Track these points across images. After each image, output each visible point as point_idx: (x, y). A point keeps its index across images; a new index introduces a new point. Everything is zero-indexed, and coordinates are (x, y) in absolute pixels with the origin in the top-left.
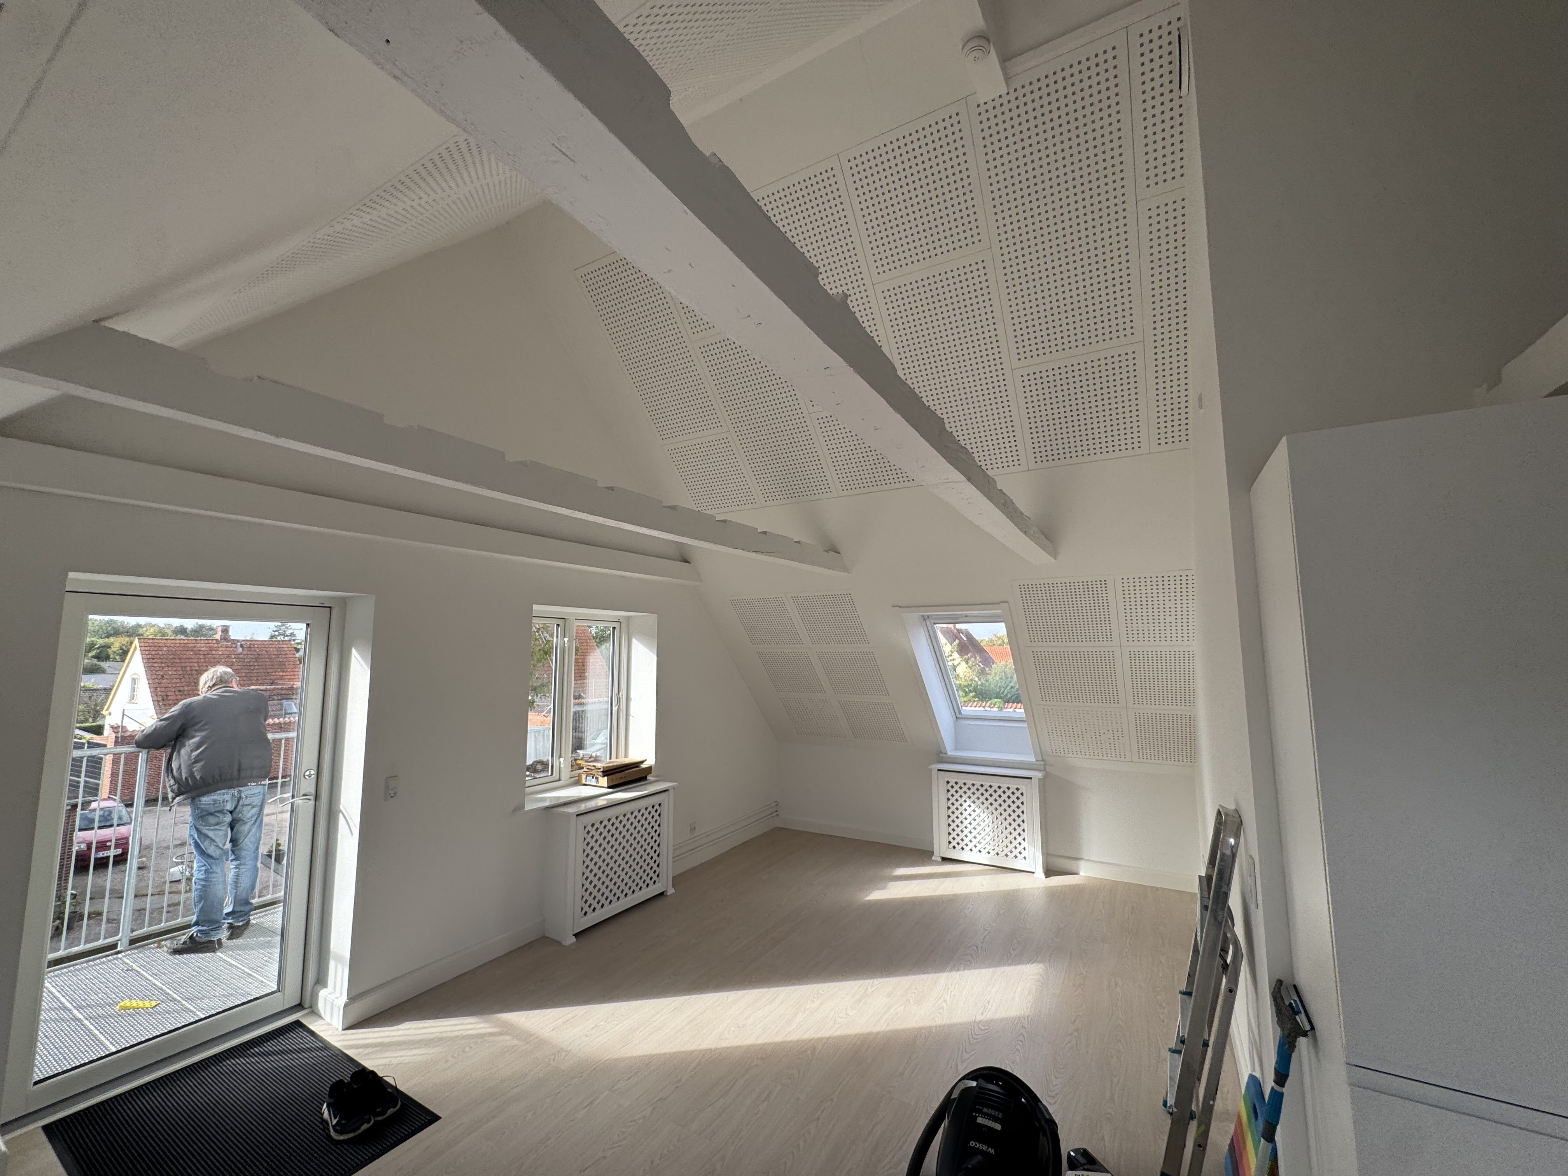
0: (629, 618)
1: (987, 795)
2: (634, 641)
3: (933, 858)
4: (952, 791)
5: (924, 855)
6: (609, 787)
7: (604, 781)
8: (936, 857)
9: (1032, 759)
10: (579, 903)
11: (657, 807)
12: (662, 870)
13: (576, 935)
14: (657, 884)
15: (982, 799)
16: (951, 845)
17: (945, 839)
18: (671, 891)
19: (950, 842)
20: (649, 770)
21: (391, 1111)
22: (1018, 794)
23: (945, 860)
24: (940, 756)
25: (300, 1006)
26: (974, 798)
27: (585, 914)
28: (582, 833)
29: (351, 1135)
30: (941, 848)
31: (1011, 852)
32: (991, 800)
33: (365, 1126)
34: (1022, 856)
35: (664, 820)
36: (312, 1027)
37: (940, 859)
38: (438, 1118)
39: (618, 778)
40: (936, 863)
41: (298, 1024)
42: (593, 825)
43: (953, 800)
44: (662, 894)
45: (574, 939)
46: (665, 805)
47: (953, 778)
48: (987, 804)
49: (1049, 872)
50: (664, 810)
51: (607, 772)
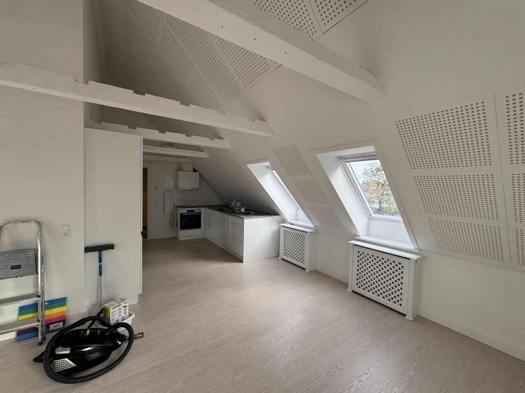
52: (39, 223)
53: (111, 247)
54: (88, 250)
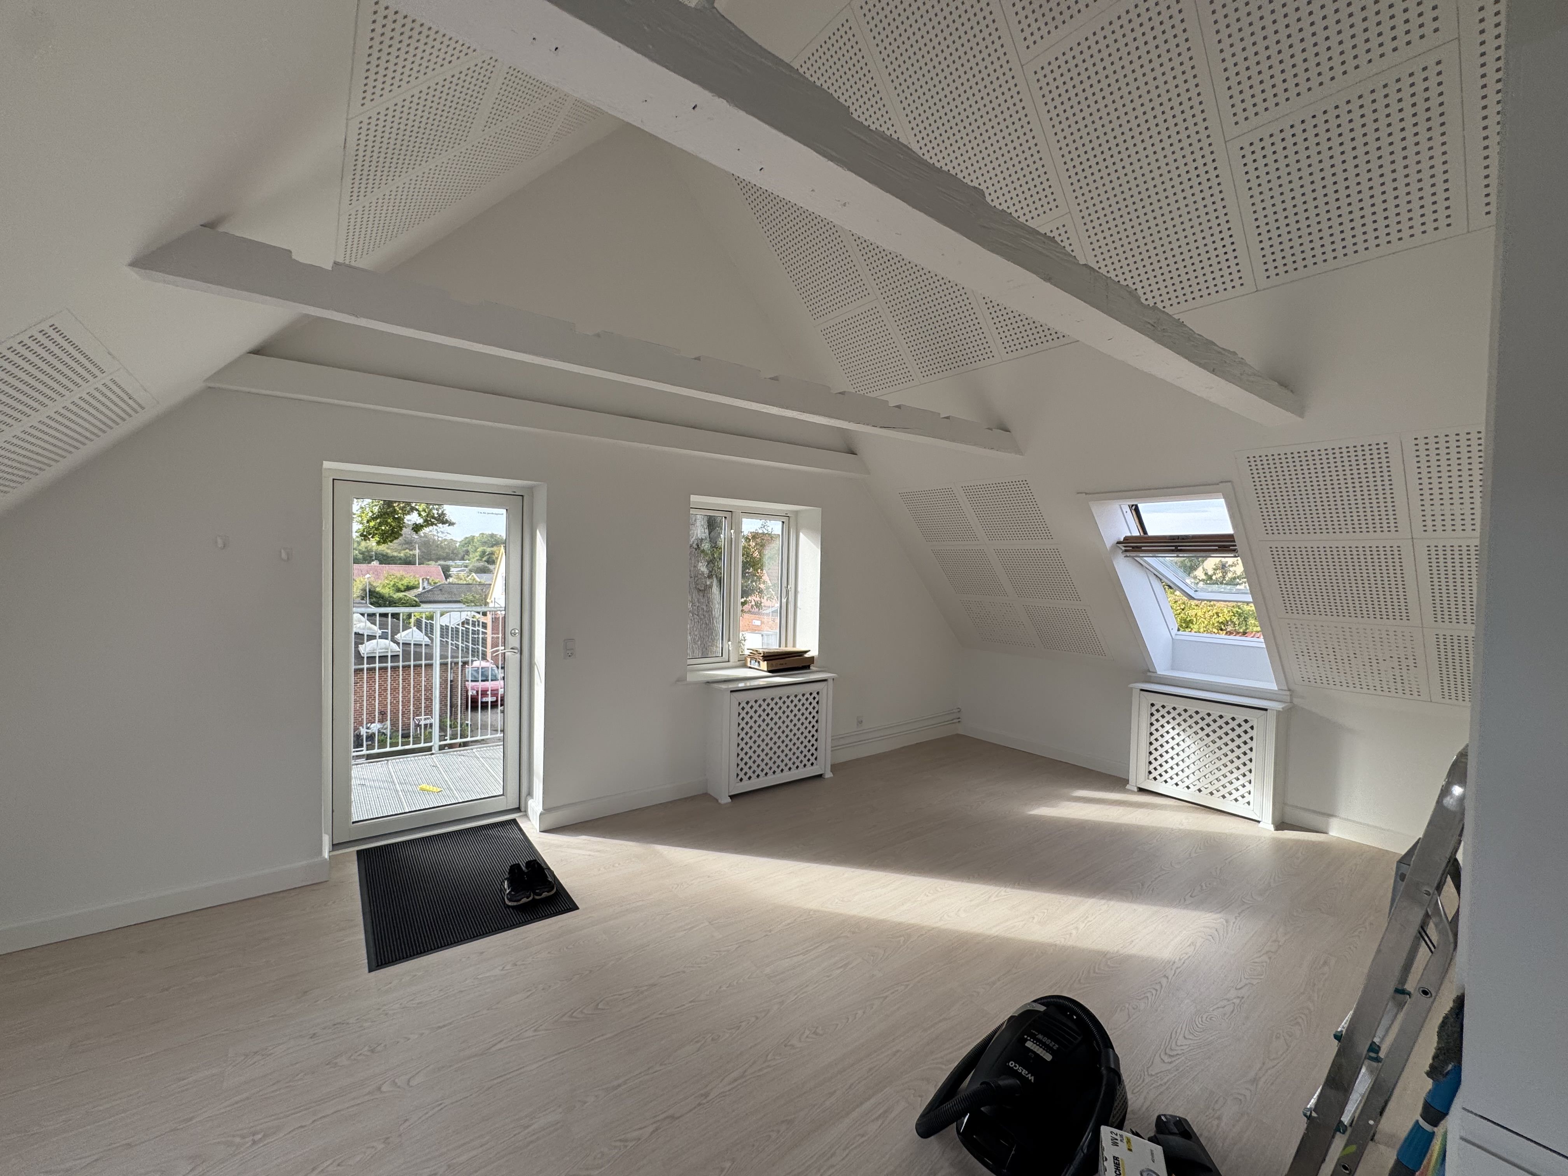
0: (797, 513)
1: (1202, 724)
2: (802, 536)
3: (1128, 787)
4: (1157, 716)
5: (1119, 782)
6: (769, 671)
7: (764, 665)
8: (1132, 786)
9: (1274, 687)
10: (734, 770)
11: (815, 694)
12: (820, 754)
13: (731, 797)
14: (815, 766)
15: (1196, 728)
16: (1152, 776)
17: (1143, 768)
18: (829, 775)
19: (1150, 773)
20: (812, 659)
21: (545, 894)
22: (1246, 727)
23: (1141, 790)
24: (1147, 673)
25: (518, 809)
26: (1184, 725)
27: (741, 780)
28: (736, 709)
29: (515, 904)
30: (1138, 776)
31: (1230, 794)
32: (1208, 730)
33: (524, 900)
34: (1246, 800)
35: (822, 707)
36: (522, 825)
37: (1136, 789)
38: (577, 908)
39: (777, 664)
40: (1132, 792)
41: (514, 821)
42: (747, 703)
43: (1157, 725)
44: (820, 776)
45: (729, 800)
46: (823, 694)
47: (1159, 700)
48: (1202, 734)
49: (1280, 825)
50: (823, 698)
51: (769, 657)
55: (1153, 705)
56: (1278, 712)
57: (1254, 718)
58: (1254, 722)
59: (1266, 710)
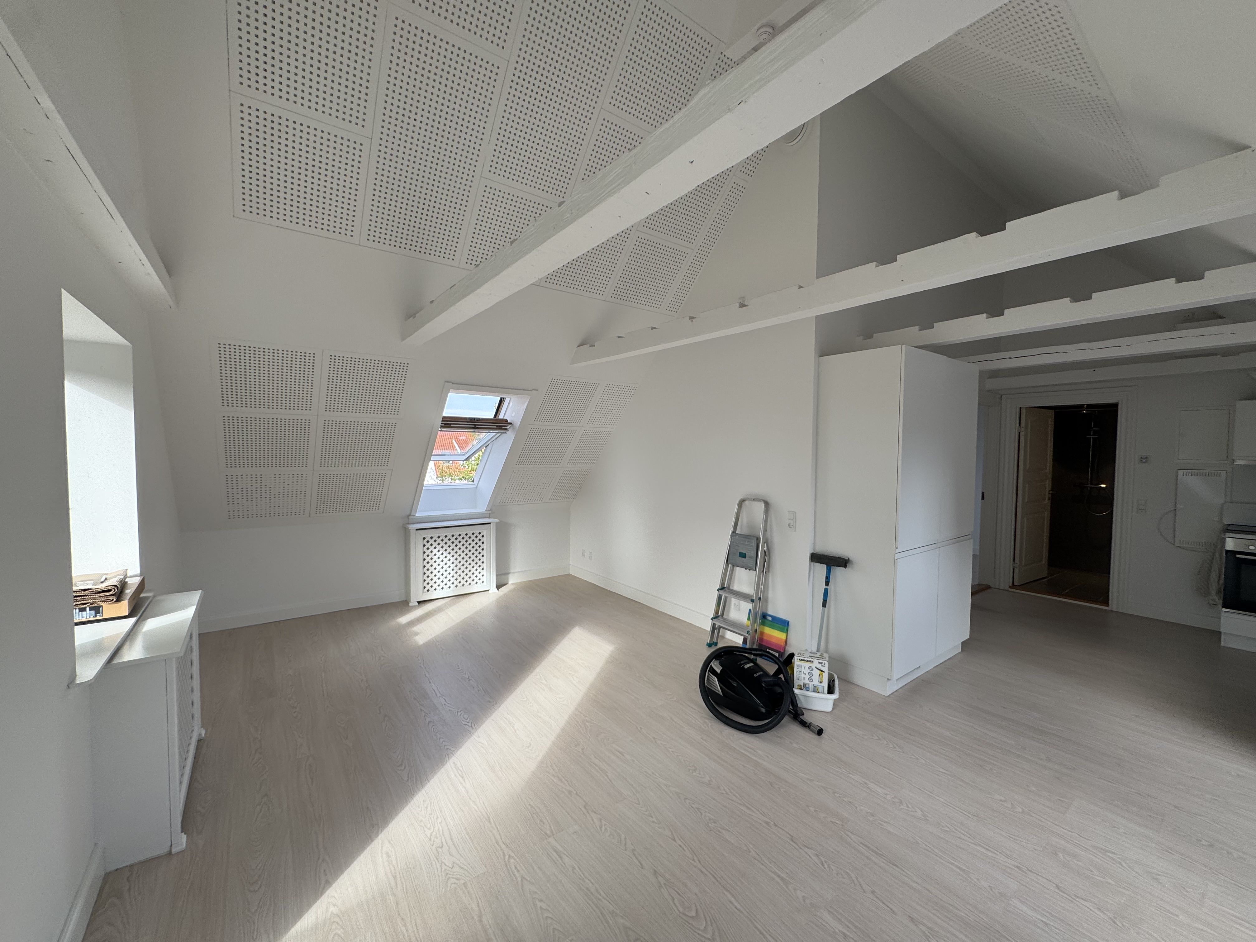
3: (411, 604)
4: (428, 545)
5: (406, 605)
6: (130, 615)
7: (121, 608)
8: (414, 601)
9: (483, 510)
13: (183, 831)
17: (421, 585)
18: (203, 733)
19: (425, 587)
23: (421, 603)
24: (409, 517)
30: (418, 592)
31: (473, 580)
32: (460, 545)
34: (481, 581)
37: (417, 604)
40: (415, 608)
43: (428, 552)
47: (428, 534)
49: (499, 586)
52: (767, 504)
53: (843, 562)
54: (816, 558)
55: (424, 538)
56: (497, 523)
57: (484, 530)
58: (484, 533)
59: (490, 523)
